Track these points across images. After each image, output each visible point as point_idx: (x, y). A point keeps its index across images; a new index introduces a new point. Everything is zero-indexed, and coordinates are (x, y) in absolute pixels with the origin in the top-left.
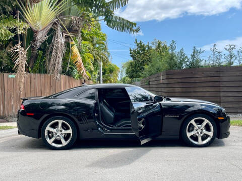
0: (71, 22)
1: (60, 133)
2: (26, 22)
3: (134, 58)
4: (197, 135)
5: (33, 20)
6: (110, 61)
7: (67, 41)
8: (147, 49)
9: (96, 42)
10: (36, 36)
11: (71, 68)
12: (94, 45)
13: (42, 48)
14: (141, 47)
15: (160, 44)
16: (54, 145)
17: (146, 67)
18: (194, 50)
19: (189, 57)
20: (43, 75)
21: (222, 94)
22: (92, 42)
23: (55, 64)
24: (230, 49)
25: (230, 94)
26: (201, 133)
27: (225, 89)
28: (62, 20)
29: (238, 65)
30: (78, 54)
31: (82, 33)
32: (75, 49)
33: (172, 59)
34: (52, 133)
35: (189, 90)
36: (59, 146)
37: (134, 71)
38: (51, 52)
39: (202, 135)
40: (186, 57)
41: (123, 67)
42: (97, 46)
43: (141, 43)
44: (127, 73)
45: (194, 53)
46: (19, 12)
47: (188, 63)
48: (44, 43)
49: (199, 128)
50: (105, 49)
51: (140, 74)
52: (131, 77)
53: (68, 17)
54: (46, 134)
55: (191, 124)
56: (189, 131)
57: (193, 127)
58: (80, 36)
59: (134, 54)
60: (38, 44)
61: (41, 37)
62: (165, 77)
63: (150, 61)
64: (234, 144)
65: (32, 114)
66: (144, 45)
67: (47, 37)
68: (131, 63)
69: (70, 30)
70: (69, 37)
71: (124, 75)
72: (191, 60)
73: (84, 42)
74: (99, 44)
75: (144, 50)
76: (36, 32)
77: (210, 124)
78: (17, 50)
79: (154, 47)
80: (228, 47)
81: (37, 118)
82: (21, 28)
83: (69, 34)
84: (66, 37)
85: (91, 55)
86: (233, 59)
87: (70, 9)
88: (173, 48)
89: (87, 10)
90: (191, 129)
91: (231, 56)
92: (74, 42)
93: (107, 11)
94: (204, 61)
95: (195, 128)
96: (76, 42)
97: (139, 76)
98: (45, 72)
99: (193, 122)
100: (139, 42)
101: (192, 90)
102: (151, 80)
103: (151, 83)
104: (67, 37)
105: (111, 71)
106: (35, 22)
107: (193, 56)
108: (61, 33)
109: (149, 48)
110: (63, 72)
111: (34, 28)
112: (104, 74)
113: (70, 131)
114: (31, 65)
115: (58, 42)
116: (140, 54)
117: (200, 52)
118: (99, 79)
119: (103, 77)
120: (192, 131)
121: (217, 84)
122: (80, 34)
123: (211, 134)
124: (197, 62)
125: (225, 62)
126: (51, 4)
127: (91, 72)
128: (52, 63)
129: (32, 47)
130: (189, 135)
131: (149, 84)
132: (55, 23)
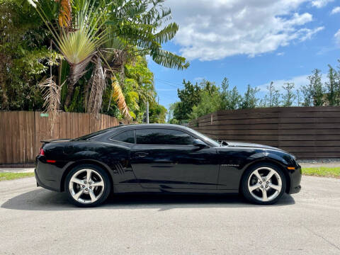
0: (113, 56)
1: (88, 185)
2: (60, 53)
3: (182, 99)
4: (262, 189)
5: (69, 52)
6: (157, 101)
7: (108, 76)
8: (195, 89)
9: (143, 81)
10: (72, 70)
11: (114, 108)
12: (140, 84)
13: (80, 84)
14: (189, 87)
15: (208, 84)
16: (81, 201)
17: (195, 108)
18: (249, 88)
19: (243, 96)
20: (80, 114)
21: (280, 138)
22: (138, 80)
23: (94, 102)
24: (289, 88)
25: (289, 138)
26: (266, 187)
27: (284, 132)
28: (103, 53)
29: (297, 106)
30: (120, 91)
31: (125, 68)
32: (116, 86)
33: (224, 98)
34: (79, 185)
35: (242, 132)
36: (87, 202)
37: (182, 112)
38: (90, 89)
39: (267, 189)
40: (240, 96)
41: (171, 109)
42: (144, 85)
43: (189, 84)
44: (174, 115)
45: (248, 91)
46: (52, 41)
47: (241, 103)
48: (82, 79)
49: (264, 180)
50: (152, 89)
51: (189, 115)
52: (179, 118)
53: (110, 50)
54: (71, 186)
55: (254, 176)
56: (251, 185)
57: (257, 179)
58: (123, 72)
59: (182, 95)
60: (75, 79)
61: (78, 71)
62: (216, 118)
63: (199, 101)
64: (305, 200)
65: (54, 161)
66: (192, 86)
67: (85, 72)
68: (179, 104)
69: (112, 64)
70: (111, 72)
71: (172, 117)
72: (245, 100)
73: (128, 80)
74: (145, 83)
75: (192, 90)
76: (73, 65)
77: (278, 176)
78: (49, 85)
79: (202, 88)
80: (286, 86)
81: (60, 165)
82: (53, 59)
83: (110, 69)
84: (107, 73)
85: (136, 94)
86: (291, 99)
87: (112, 41)
88: (225, 86)
89: (130, 43)
90: (254, 181)
91: (290, 96)
92: (115, 78)
93: (154, 44)
94: (259, 101)
95: (259, 181)
96: (118, 77)
97: (187, 118)
98: (84, 111)
99: (256, 172)
100: (187, 82)
101: (247, 132)
102: (200, 121)
103: (200, 125)
104: (109, 73)
105: (158, 112)
106: (71, 54)
107: (247, 95)
108: (101, 68)
109: (198, 88)
110: (104, 112)
111: (71, 61)
112: (150, 115)
113: (102, 183)
114: (67, 103)
115: (98, 78)
116: (189, 95)
117: (256, 91)
118: (145, 120)
119: (150, 119)
120: (255, 184)
121: (275, 126)
122: (123, 70)
123: (279, 188)
124: (252, 102)
125: (282, 102)
126: (90, 34)
127: (136, 112)
128: (91, 101)
129: (68, 82)
130: (251, 189)
131: (198, 126)
132: (95, 57)
